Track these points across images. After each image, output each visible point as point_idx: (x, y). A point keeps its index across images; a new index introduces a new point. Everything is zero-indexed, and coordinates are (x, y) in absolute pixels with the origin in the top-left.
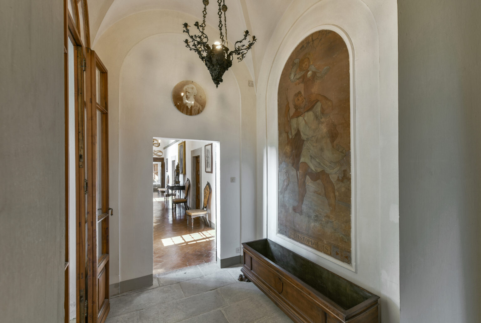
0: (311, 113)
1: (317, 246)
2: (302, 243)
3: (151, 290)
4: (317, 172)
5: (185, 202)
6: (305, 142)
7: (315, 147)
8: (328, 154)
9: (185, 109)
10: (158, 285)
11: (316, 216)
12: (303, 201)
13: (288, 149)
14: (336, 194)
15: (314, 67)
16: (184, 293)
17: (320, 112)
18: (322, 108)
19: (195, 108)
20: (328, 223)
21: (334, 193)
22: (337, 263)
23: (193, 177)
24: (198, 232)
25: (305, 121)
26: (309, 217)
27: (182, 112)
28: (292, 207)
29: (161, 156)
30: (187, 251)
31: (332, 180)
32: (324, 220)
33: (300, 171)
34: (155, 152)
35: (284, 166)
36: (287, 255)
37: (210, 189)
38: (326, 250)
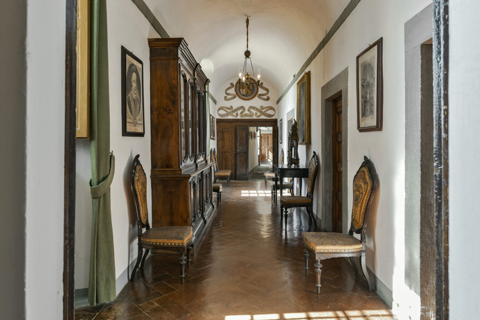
5: (309, 205)
23: (326, 148)
24: (334, 309)
29: (273, 115)
37: (374, 177)
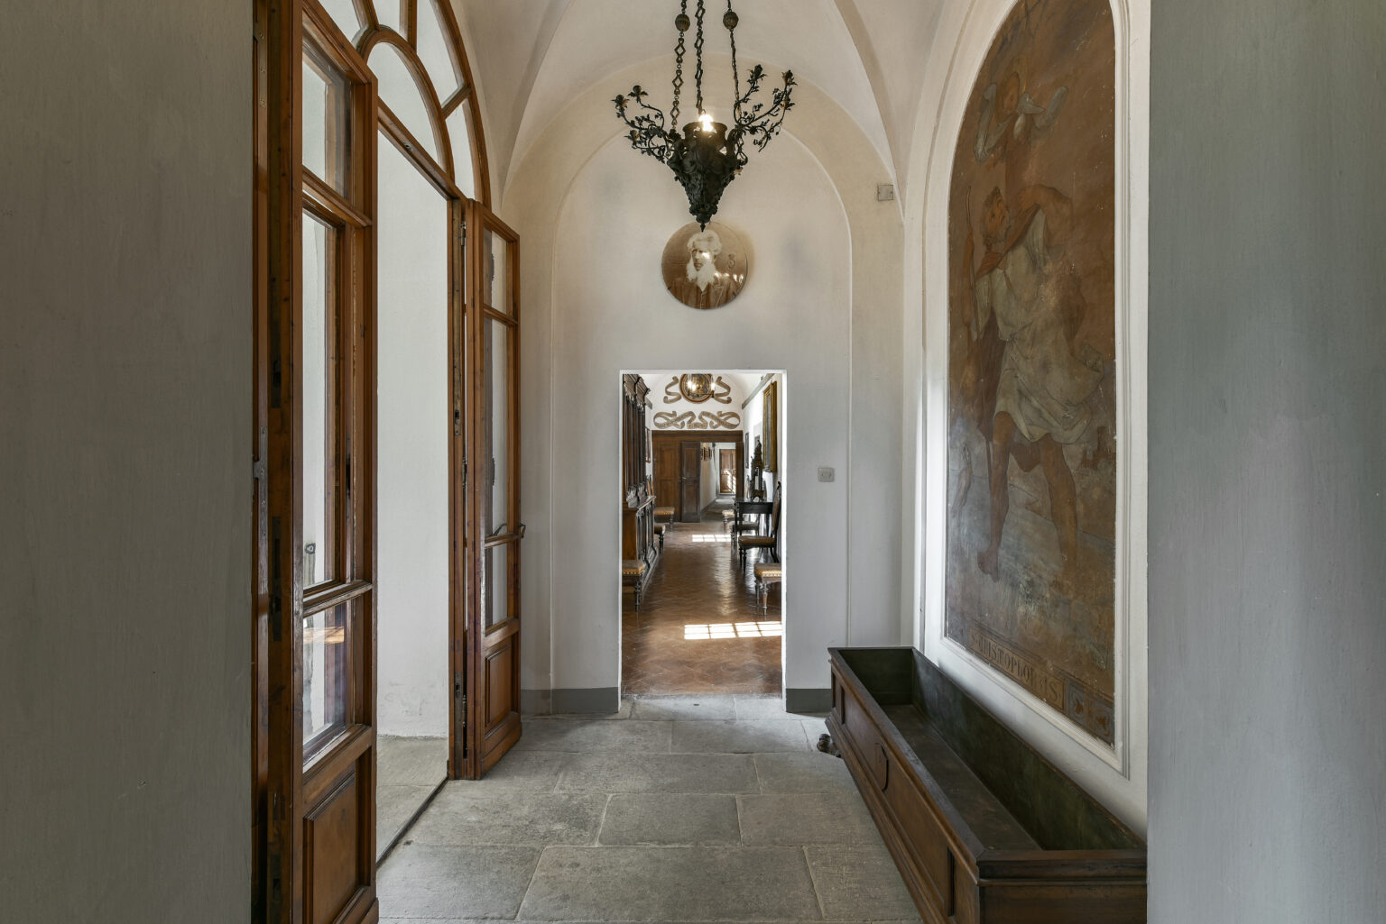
0: (1021, 251)
1: (1032, 680)
2: (996, 667)
3: (610, 722)
4: (1033, 441)
6: (1007, 348)
7: (1029, 361)
8: (1058, 381)
9: (693, 295)
10: (628, 716)
11: (1031, 583)
12: (999, 534)
13: (969, 373)
14: (1077, 510)
15: (1030, 98)
16: (673, 742)
17: (1041, 244)
18: (1047, 229)
19: (717, 287)
20: (1057, 606)
21: (1073, 504)
22: (1077, 739)
25: (1008, 279)
26: (1014, 585)
27: (686, 303)
28: (976, 554)
29: (736, 426)
30: (727, 661)
31: (1069, 463)
32: (1048, 596)
33: (995, 442)
34: (722, 415)
35: (961, 429)
36: (951, 700)
38: (1052, 693)
